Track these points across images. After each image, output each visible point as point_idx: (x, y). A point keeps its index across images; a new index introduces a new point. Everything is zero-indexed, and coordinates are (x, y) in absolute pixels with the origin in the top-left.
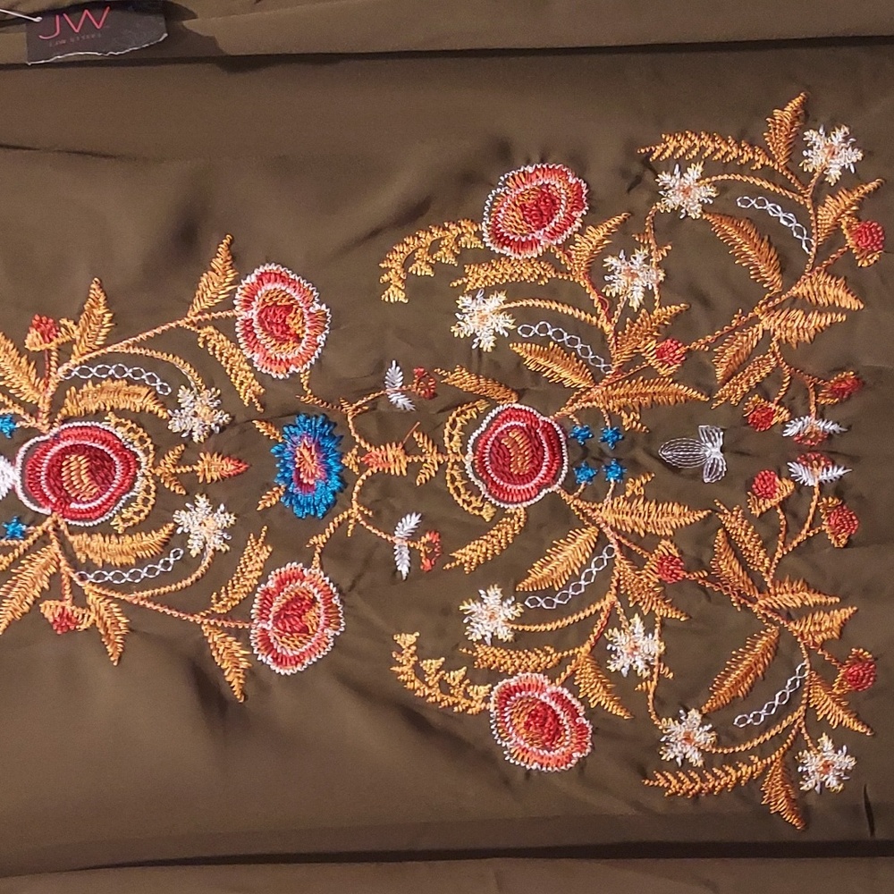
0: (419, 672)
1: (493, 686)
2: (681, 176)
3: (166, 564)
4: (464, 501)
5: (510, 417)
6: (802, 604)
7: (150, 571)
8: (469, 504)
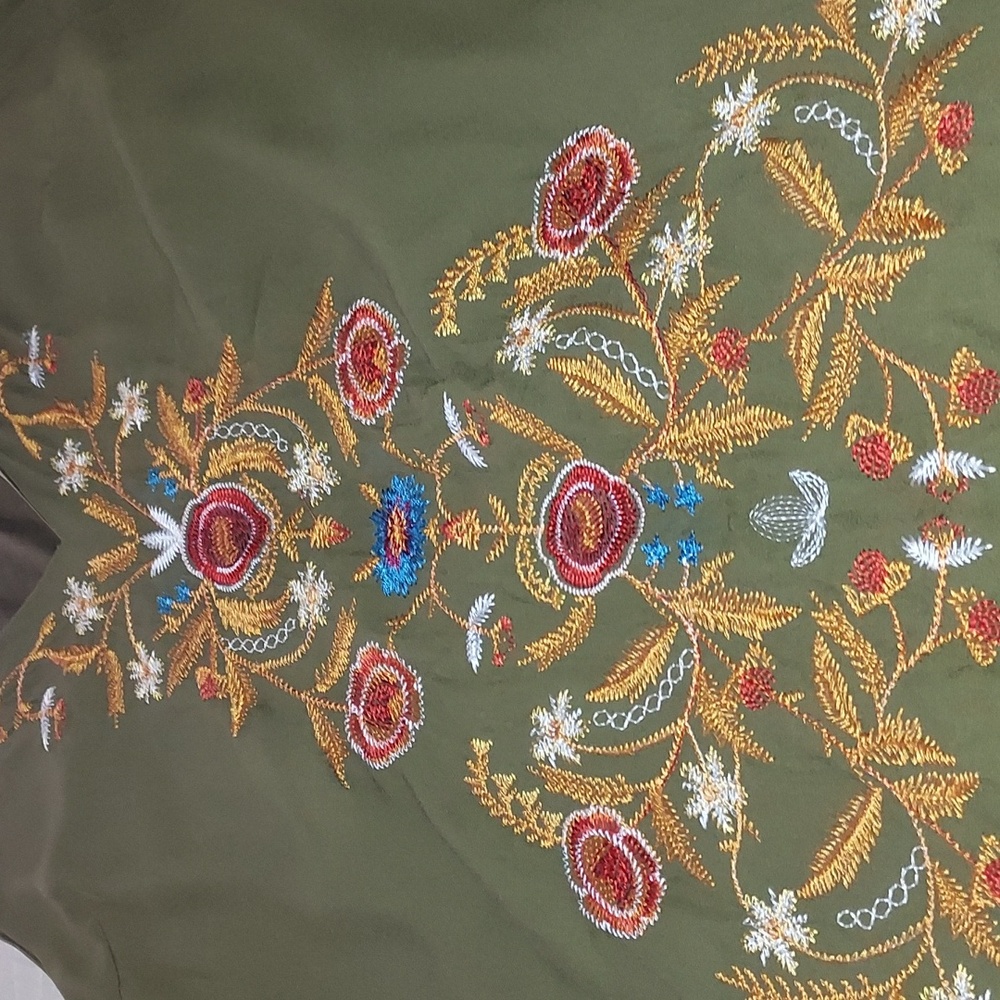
0: (493, 788)
1: (565, 816)
2: (735, 98)
3: (282, 635)
4: (531, 583)
5: (579, 477)
6: (909, 761)
7: (272, 641)
8: (536, 587)
